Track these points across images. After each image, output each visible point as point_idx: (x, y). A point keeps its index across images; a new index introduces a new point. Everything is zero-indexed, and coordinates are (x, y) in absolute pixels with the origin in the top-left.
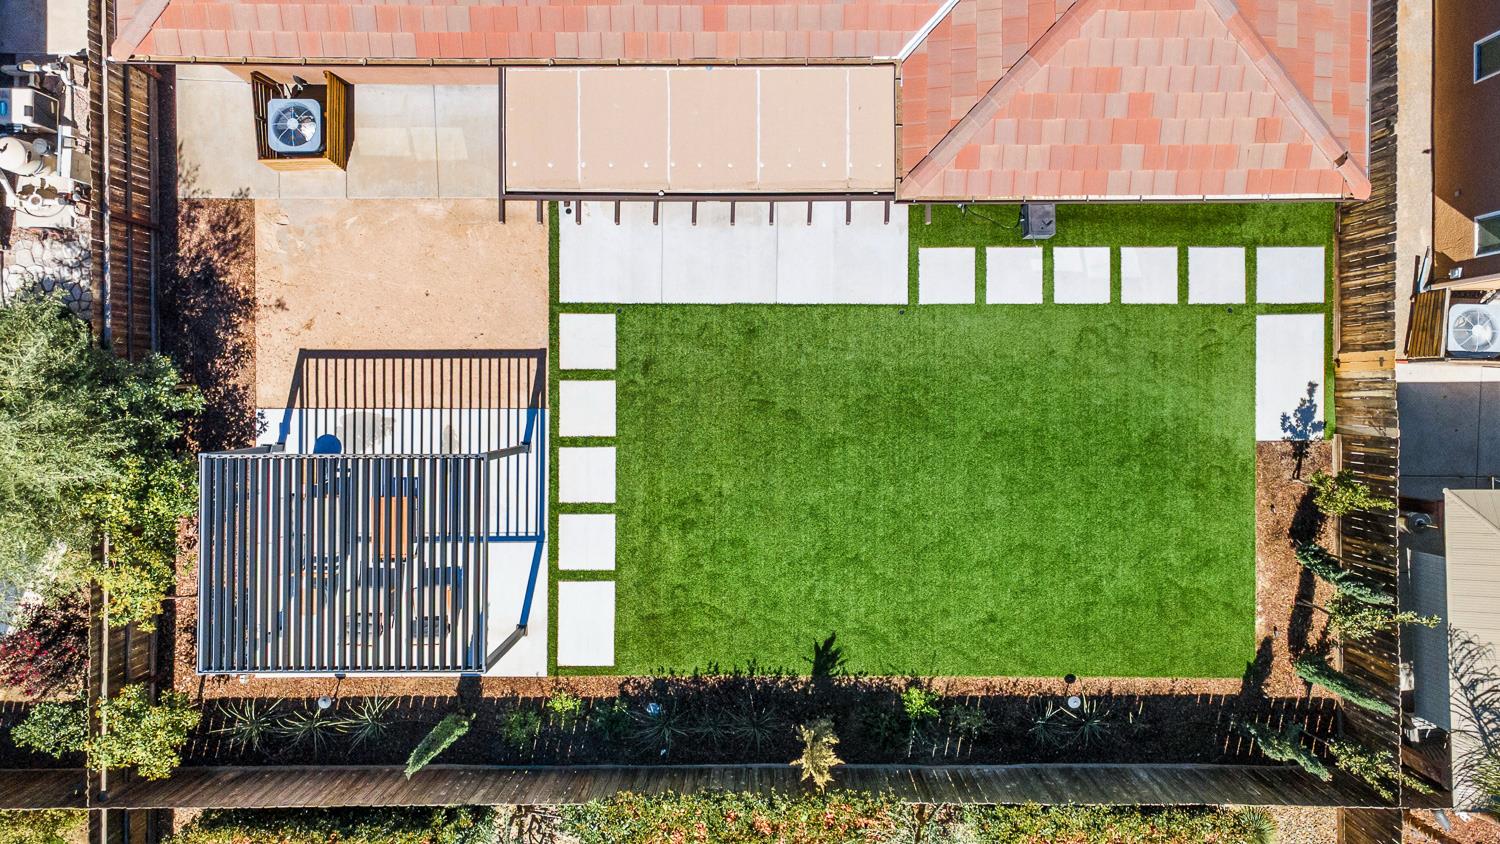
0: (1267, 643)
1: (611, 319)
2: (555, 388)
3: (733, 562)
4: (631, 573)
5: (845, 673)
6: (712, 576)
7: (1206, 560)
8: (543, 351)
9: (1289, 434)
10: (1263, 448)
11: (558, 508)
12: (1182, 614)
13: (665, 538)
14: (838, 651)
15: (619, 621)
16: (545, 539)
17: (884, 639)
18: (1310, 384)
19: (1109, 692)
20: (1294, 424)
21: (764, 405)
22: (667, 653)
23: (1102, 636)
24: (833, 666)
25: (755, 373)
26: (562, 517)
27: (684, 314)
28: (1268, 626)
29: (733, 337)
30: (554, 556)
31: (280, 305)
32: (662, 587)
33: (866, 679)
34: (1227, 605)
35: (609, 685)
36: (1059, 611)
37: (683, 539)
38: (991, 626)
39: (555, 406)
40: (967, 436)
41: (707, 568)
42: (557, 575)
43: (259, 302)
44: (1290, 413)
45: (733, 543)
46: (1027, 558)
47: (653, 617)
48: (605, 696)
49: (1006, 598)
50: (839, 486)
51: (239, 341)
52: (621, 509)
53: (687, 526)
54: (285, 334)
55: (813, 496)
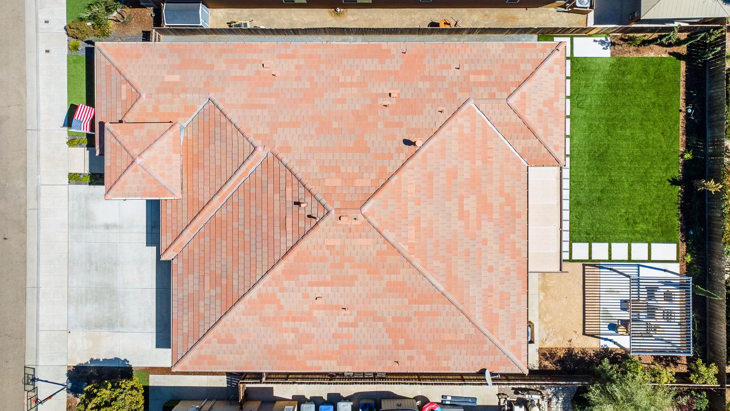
0: (670, 53)
1: (574, 244)
2: (594, 261)
3: (645, 208)
4: (649, 238)
5: (679, 176)
7: (645, 71)
8: (583, 264)
9: (609, 47)
10: (612, 55)
11: (630, 260)
12: (661, 78)
13: (638, 229)
14: (672, 178)
15: (663, 242)
16: (639, 264)
17: (668, 165)
18: (594, 41)
19: (684, 99)
20: (606, 46)
21: (599, 199)
22: (673, 228)
23: (668, 101)
24: (677, 180)
25: (590, 202)
26: (632, 259)
27: (572, 223)
28: (665, 53)
29: (579, 209)
30: (644, 261)
31: (570, 341)
32: (653, 230)
33: (680, 170)
34: (659, 65)
35: (682, 245)
36: (660, 114)
37: (639, 224)
38: (665, 134)
39: (599, 261)
40: (608, 140)
41: (647, 216)
42: (649, 260)
43: (569, 347)
44: (603, 47)
45: (640, 209)
46: (645, 123)
47: (662, 232)
48: (685, 246)
49: (656, 129)
51: (580, 352)
52: (630, 241)
53: (635, 223)
54: (578, 339)
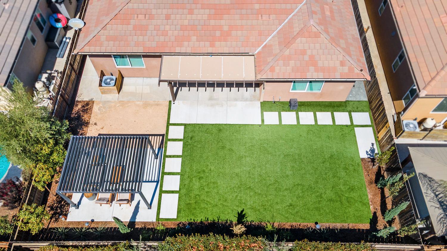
0: (375, 213)
1: (183, 127)
2: (166, 143)
3: (214, 188)
4: (184, 191)
5: (247, 221)
6: (207, 192)
7: (352, 189)
8: (164, 135)
9: (369, 156)
10: (363, 159)
11: (164, 173)
12: (347, 204)
13: (194, 181)
14: (245, 214)
15: (179, 205)
16: (159, 182)
17: (259, 210)
18: (372, 143)
19: (329, 227)
20: (370, 153)
21: (223, 148)
22: (193, 214)
23: (325, 210)
24: (243, 219)
25: (220, 140)
26: (165, 176)
27: (202, 126)
28: (374, 208)
29: (215, 131)
30: (161, 186)
31: (95, 124)
32: (192, 195)
33: (254, 223)
34: (361, 202)
35: (174, 224)
36: (311, 203)
37: (199, 182)
38: (291, 207)
39: (166, 147)
41: (206, 190)
42: (162, 192)
43: (90, 123)
44: (368, 151)
45: (214, 183)
46: (300, 187)
47: (189, 204)
48: (173, 227)
49: (295, 199)
50: (244, 168)
51: (83, 132)
52: (182, 174)
53: (200, 178)
54: (95, 130)
55: (237, 170)
